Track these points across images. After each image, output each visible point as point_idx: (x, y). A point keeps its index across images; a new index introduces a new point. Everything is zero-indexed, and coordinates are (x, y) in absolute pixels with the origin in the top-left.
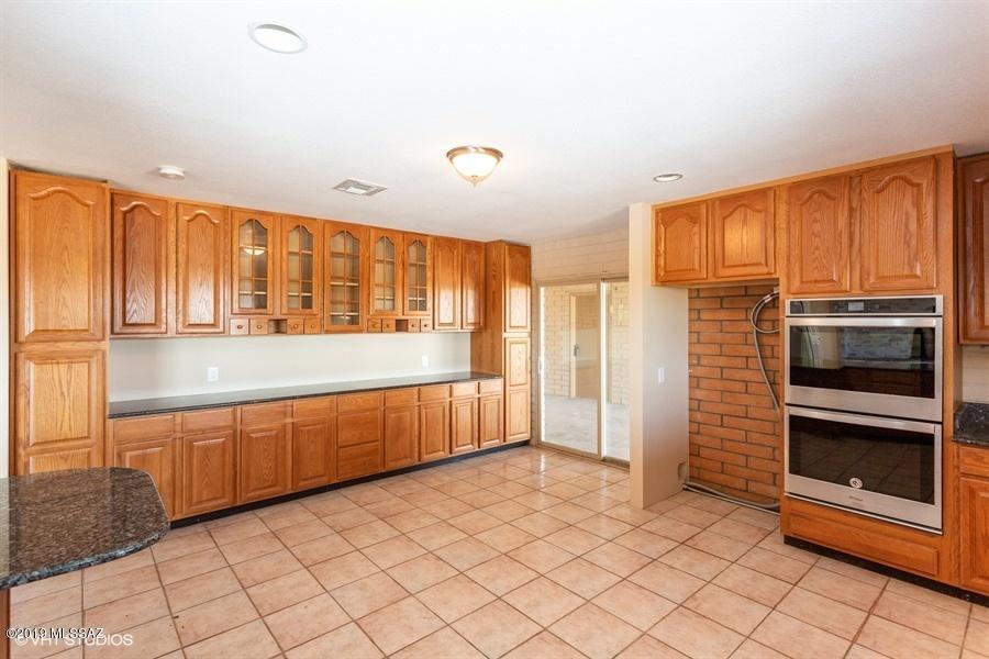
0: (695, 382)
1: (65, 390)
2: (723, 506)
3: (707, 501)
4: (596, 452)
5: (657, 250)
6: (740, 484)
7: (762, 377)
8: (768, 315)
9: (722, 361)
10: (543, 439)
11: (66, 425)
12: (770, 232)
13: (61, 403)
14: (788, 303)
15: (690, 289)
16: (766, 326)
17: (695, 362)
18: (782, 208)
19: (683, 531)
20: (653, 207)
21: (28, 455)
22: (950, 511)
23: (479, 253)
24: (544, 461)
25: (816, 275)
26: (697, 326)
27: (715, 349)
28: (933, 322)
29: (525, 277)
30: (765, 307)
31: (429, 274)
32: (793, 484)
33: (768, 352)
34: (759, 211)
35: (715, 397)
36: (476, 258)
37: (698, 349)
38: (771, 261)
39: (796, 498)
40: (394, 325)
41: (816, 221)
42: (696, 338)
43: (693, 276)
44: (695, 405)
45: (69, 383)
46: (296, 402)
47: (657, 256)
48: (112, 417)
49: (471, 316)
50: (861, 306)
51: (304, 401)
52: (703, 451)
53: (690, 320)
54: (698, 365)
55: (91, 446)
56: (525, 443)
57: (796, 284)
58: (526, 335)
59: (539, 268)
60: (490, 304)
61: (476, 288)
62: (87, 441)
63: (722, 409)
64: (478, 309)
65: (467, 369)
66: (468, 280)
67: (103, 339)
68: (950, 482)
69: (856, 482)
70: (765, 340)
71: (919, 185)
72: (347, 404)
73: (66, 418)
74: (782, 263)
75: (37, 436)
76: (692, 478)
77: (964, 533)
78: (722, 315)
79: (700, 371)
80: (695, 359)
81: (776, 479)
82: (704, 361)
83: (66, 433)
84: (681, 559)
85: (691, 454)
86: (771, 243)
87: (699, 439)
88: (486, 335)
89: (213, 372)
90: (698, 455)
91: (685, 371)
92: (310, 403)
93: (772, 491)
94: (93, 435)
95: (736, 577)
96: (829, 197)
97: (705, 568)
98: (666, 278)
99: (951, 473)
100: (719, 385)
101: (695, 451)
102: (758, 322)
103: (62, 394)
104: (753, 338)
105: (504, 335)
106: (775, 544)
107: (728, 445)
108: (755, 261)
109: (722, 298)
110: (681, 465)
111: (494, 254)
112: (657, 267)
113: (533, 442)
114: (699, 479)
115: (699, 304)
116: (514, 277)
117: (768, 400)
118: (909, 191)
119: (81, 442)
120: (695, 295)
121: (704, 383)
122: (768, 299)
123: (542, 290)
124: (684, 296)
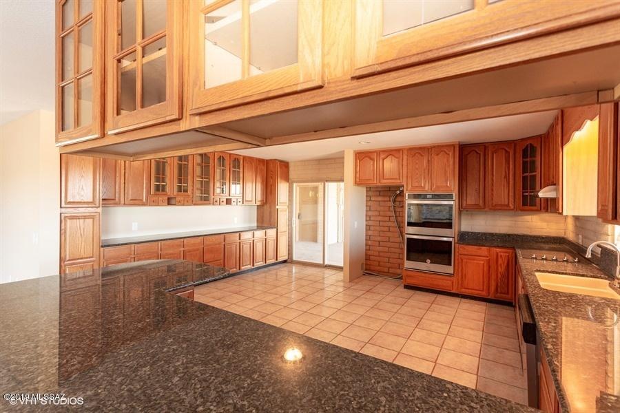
0: (368, 227)
1: (82, 232)
2: (379, 279)
3: (373, 278)
4: (322, 263)
5: (356, 170)
6: (386, 270)
7: (395, 224)
8: (399, 199)
9: (380, 218)
10: (294, 259)
11: (82, 250)
12: (401, 166)
13: (80, 239)
14: (407, 195)
15: (367, 188)
16: (397, 203)
17: (368, 219)
18: (405, 157)
19: (368, 288)
20: (354, 151)
21: (65, 266)
22: (456, 268)
23: (264, 165)
24: (294, 269)
25: (417, 185)
26: (369, 203)
27: (377, 213)
28: (452, 203)
29: (287, 178)
30: (397, 196)
31: (241, 175)
32: (408, 264)
33: (398, 214)
34: (397, 158)
35: (376, 233)
36: (263, 167)
37: (370, 213)
38: (401, 178)
39: (409, 269)
40: (225, 202)
41: (417, 164)
42: (369, 208)
43: (370, 182)
44: (368, 238)
45: (84, 229)
46: (186, 240)
47: (356, 172)
48: (102, 247)
49: (259, 198)
50: (431, 196)
51: (189, 239)
52: (371, 258)
53: (367, 201)
54: (370, 220)
55: (93, 261)
56: (285, 262)
57: (410, 187)
58: (286, 207)
59: (293, 173)
60: (269, 191)
61: (262, 183)
62: (92, 259)
63: (379, 239)
64: (262, 194)
65: (255, 224)
66: (259, 179)
67: (99, 207)
68: (456, 258)
69: (428, 261)
70: (397, 209)
71: (449, 154)
72: (209, 241)
73: (83, 247)
74: (405, 179)
75: (70, 257)
76: (366, 270)
77: (460, 275)
78: (380, 199)
79: (370, 223)
80: (368, 218)
81: (400, 266)
82: (372, 218)
83: (83, 255)
84: (369, 296)
85: (366, 259)
86: (401, 171)
87: (370, 253)
88: (267, 207)
89: (135, 226)
90: (369, 260)
91: (364, 223)
92: (192, 241)
93: (399, 271)
94: (95, 256)
95: (389, 298)
96: (422, 156)
97: (378, 297)
98: (358, 182)
99: (457, 254)
100: (378, 228)
101: (368, 257)
102: (394, 202)
103: (81, 235)
104: (392, 209)
105: (277, 207)
106: (401, 289)
107: (381, 254)
108: (395, 177)
109: (380, 191)
110: (363, 264)
111: (271, 166)
112: (356, 178)
113: (288, 261)
114: (369, 270)
115: (370, 194)
116: (281, 178)
117: (397, 234)
118: (446, 156)
119: (88, 259)
120: (369, 189)
121: (372, 228)
122: (398, 192)
123: (295, 185)
124: (364, 190)
